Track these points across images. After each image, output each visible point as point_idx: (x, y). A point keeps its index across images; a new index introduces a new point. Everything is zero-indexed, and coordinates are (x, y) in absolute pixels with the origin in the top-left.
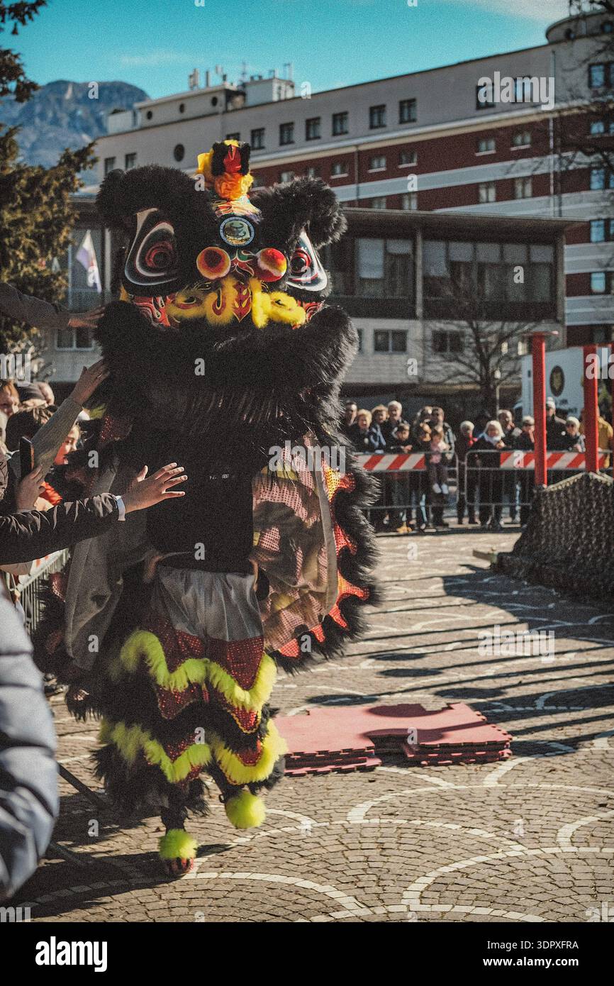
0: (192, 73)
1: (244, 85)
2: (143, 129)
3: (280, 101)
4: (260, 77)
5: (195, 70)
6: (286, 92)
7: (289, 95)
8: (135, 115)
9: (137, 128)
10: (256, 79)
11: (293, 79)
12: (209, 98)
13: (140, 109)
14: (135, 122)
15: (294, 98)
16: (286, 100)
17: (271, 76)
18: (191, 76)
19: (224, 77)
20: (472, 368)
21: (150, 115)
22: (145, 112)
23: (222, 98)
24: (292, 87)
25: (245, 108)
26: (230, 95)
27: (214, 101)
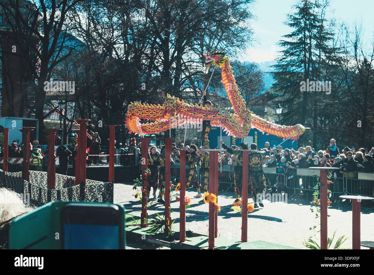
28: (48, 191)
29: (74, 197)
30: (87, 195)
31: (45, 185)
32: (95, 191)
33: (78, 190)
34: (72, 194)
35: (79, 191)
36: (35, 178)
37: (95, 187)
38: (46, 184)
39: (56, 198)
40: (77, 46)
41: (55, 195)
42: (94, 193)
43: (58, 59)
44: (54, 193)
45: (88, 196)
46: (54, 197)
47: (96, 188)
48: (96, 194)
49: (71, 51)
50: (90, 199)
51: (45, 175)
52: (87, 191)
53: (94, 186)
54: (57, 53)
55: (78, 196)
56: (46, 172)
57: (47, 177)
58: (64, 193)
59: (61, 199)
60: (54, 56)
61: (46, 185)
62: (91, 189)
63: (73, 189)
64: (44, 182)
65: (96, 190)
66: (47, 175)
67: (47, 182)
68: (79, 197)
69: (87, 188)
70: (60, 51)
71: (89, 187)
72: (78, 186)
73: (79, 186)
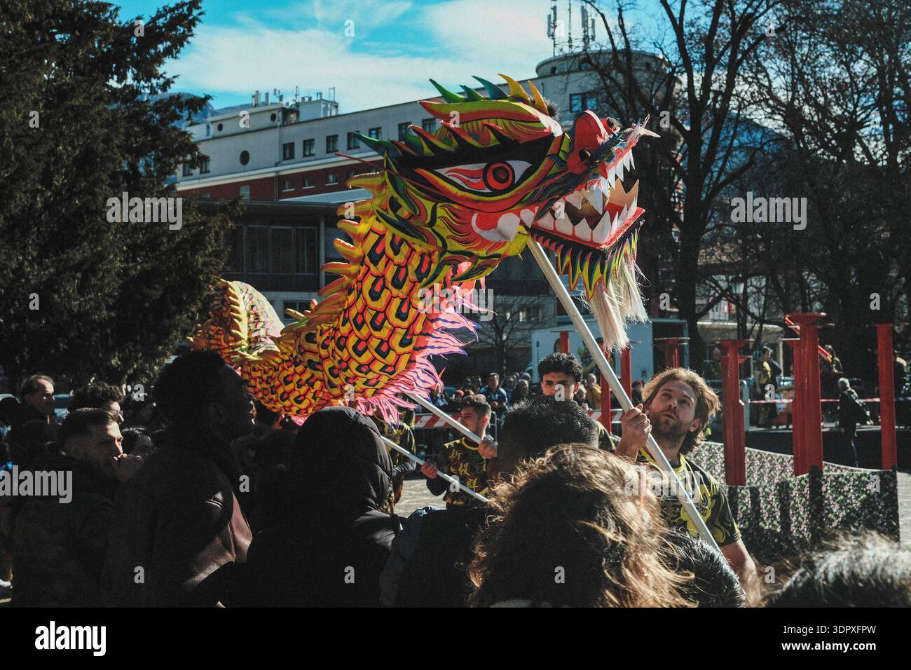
0: (254, 93)
1: (297, 104)
2: (214, 138)
3: (326, 118)
4: (310, 98)
5: (257, 92)
6: (331, 111)
7: (334, 113)
8: (208, 127)
9: (210, 137)
10: (307, 99)
11: (336, 101)
12: (269, 115)
13: (212, 122)
14: (208, 134)
15: (337, 116)
16: (331, 117)
17: (319, 98)
18: (254, 97)
19: (281, 98)
20: (490, 337)
21: (220, 128)
22: (216, 125)
23: (279, 115)
24: (336, 107)
25: (298, 123)
26: (286, 112)
27: (273, 117)
28: (730, 489)
29: (794, 505)
30: (828, 499)
31: (719, 475)
32: (848, 491)
33: (803, 487)
34: (788, 497)
35: (806, 490)
36: (695, 457)
37: (848, 481)
38: (722, 472)
39: (749, 506)
40: (769, 141)
41: (746, 500)
42: (846, 496)
43: (723, 178)
44: (743, 495)
45: (831, 502)
46: (744, 504)
47: (852, 483)
48: (850, 498)
49: (753, 154)
50: (835, 511)
51: (719, 449)
52: (827, 490)
53: (846, 479)
54: (720, 163)
55: (805, 503)
56: (720, 444)
57: (722, 456)
58: (768, 494)
59: (760, 508)
60: (712, 173)
61: (723, 475)
62: (838, 485)
63: (791, 485)
64: (717, 468)
65: (850, 489)
66: (722, 449)
67: (725, 467)
68: (809, 506)
69: (826, 482)
70: (725, 159)
71: (832, 481)
72: (803, 478)
73: (808, 477)
